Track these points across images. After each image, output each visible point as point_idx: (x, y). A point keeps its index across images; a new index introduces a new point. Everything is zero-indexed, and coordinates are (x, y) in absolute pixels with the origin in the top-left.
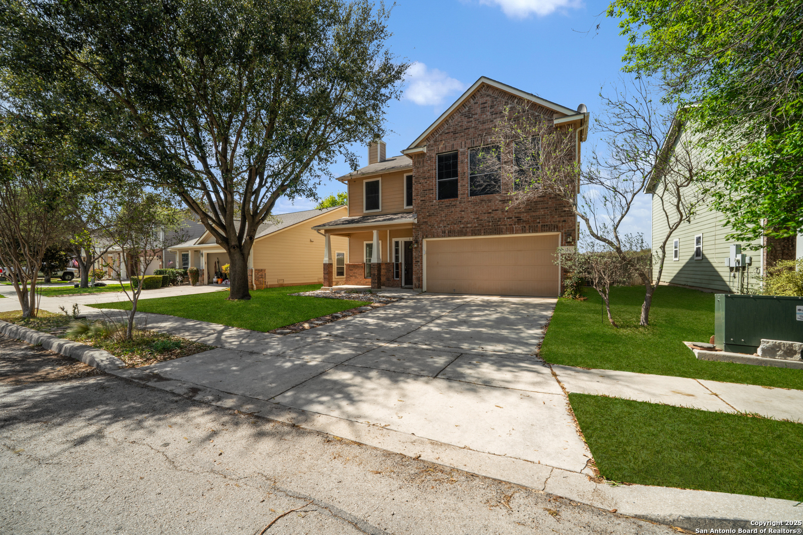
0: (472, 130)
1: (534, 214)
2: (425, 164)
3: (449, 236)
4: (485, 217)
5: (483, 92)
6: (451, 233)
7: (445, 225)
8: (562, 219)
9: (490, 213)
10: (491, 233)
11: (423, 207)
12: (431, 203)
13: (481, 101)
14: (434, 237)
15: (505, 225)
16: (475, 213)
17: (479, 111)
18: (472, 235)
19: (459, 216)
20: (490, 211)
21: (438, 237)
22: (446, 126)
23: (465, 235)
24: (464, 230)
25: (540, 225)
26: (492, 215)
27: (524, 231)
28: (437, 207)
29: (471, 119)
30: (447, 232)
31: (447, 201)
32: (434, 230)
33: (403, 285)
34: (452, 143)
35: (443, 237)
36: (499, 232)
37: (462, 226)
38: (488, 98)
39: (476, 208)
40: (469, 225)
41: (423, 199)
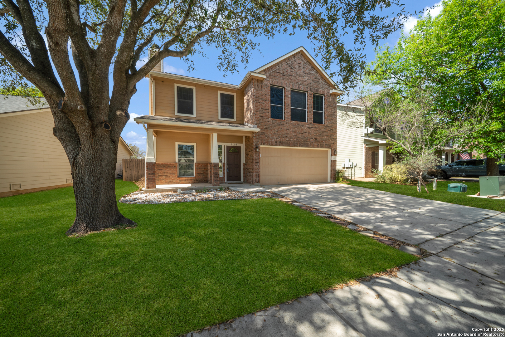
0: (293, 78)
1: (322, 138)
2: (263, 89)
3: (280, 145)
4: (300, 136)
5: (299, 55)
6: (281, 143)
7: (277, 137)
8: (333, 142)
9: (302, 133)
10: (302, 146)
11: (261, 121)
12: (267, 120)
13: (298, 61)
14: (269, 145)
15: (310, 142)
16: (295, 132)
17: (297, 67)
18: (293, 146)
19: (286, 132)
20: (303, 132)
21: (272, 145)
22: (277, 68)
23: (289, 146)
24: (289, 142)
25: (324, 144)
26: (304, 135)
27: (318, 147)
28: (272, 123)
29: (293, 70)
30: (278, 142)
31: (278, 121)
32: (269, 140)
33: (226, 181)
34: (281, 81)
35: (275, 145)
36: (307, 146)
37: (287, 139)
38: (302, 61)
39: (295, 129)
40: (291, 139)
41: (262, 115)
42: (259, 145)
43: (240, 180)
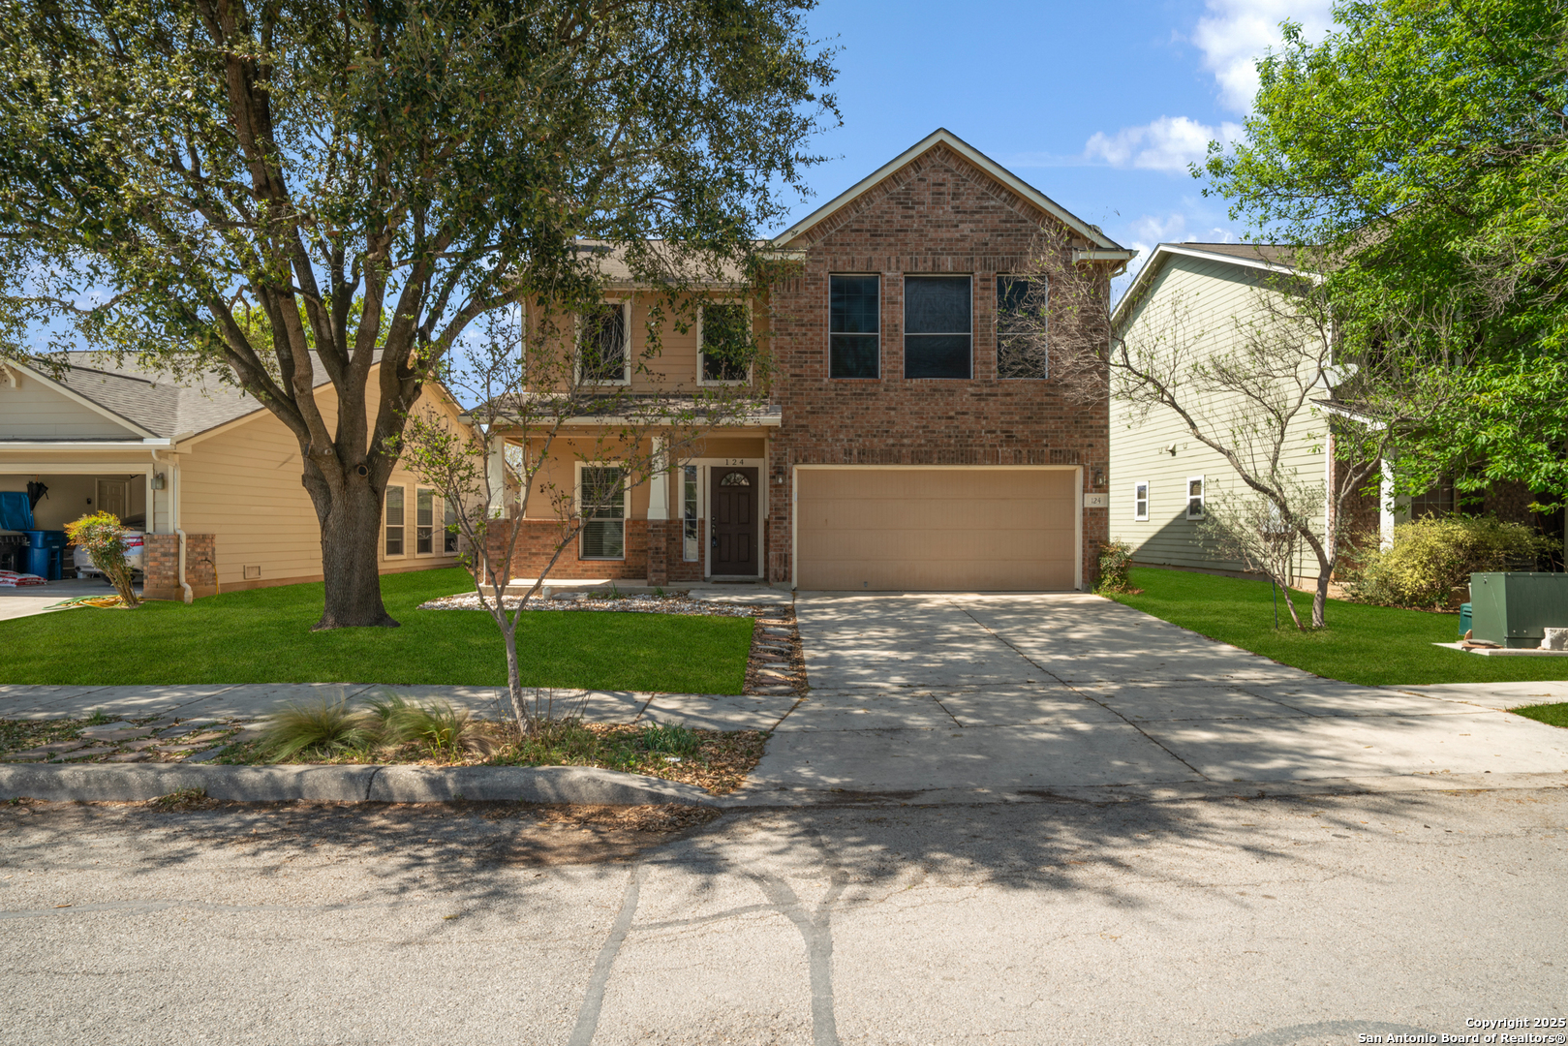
0: (912, 236)
1: (1037, 427)
2: (802, 291)
3: (861, 462)
4: (941, 426)
5: (937, 159)
6: (864, 457)
7: (852, 435)
8: (1087, 441)
9: (951, 418)
10: (952, 461)
11: (796, 389)
12: (817, 385)
13: (932, 178)
14: (824, 462)
15: (983, 446)
16: (919, 414)
17: (928, 197)
18: (913, 463)
19: (885, 418)
20: (952, 414)
21: (834, 462)
22: (854, 215)
23: (897, 462)
24: (895, 450)
25: (1047, 450)
26: (956, 423)
27: (1018, 461)
28: (833, 394)
29: (911, 212)
30: (855, 452)
31: (855, 383)
32: (824, 447)
33: (708, 573)
34: (867, 254)
35: (845, 463)
36: (971, 459)
37: (891, 441)
38: (948, 176)
39: (922, 404)
40: (906, 441)
41: (798, 371)
42: (789, 465)
43: (756, 573)
